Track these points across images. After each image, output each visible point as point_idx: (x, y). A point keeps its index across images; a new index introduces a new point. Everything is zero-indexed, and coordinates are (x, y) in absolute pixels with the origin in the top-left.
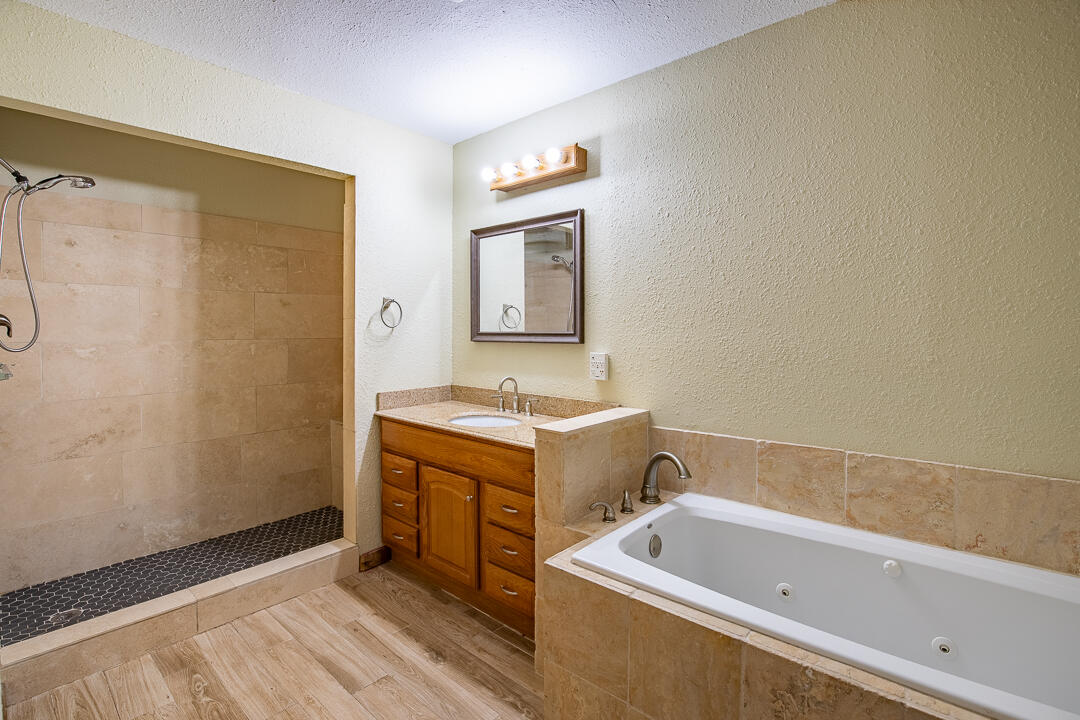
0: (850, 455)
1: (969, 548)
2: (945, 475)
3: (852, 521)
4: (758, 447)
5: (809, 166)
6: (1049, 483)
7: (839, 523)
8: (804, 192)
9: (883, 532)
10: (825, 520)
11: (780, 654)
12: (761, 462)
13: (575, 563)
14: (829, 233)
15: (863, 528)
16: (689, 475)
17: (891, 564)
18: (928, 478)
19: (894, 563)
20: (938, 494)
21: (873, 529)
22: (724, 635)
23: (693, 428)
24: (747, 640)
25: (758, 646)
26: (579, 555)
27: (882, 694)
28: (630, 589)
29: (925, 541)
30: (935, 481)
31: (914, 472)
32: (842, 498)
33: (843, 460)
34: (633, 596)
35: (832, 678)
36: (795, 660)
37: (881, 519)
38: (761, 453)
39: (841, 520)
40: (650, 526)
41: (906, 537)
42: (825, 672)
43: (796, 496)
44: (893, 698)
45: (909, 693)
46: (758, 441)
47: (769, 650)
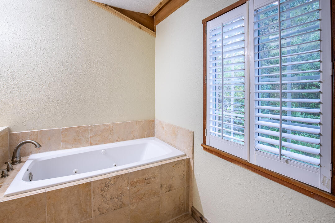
0: (90, 126)
1: (117, 141)
2: (112, 125)
3: (91, 144)
4: (61, 130)
5: (78, 43)
6: (129, 122)
7: (88, 146)
8: (76, 51)
9: (99, 144)
10: (84, 146)
11: (102, 178)
12: (62, 135)
13: (8, 196)
14: (83, 64)
15: (94, 145)
16: (40, 146)
17: (103, 151)
18: (108, 127)
19: (104, 150)
20: (110, 131)
21: (97, 144)
22: (85, 183)
23: (33, 129)
24: (92, 180)
25: (96, 180)
26: (7, 192)
27: (125, 173)
28: (45, 189)
29: (108, 143)
30: (110, 128)
31: (105, 126)
32: (88, 139)
33: (88, 128)
34: (47, 191)
35: (115, 176)
36: (106, 177)
37: (98, 141)
38: (62, 132)
39: (88, 145)
40: (28, 170)
41: (104, 143)
42: (113, 176)
43: (75, 142)
44: (127, 173)
45: (129, 170)
46: (61, 128)
47: (99, 179)
